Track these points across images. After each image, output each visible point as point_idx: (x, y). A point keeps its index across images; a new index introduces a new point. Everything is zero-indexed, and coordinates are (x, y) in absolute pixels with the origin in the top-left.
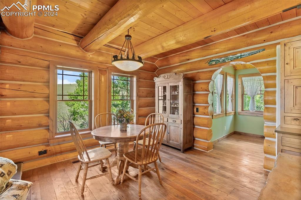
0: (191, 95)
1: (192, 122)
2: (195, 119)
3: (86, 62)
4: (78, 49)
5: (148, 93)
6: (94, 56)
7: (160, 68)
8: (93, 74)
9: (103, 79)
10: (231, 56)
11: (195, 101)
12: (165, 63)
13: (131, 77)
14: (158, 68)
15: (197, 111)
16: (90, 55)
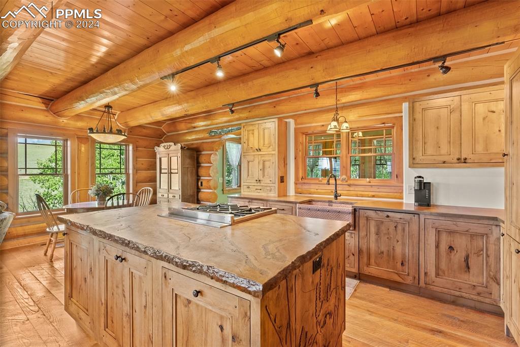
0: (194, 167)
1: (196, 197)
2: (200, 194)
3: (59, 129)
4: (46, 113)
5: (151, 165)
6: (68, 121)
7: (169, 134)
8: (69, 143)
9: (83, 149)
10: (225, 129)
11: (200, 174)
12: (172, 129)
13: (126, 145)
14: (166, 134)
15: (202, 185)
16: (63, 121)
